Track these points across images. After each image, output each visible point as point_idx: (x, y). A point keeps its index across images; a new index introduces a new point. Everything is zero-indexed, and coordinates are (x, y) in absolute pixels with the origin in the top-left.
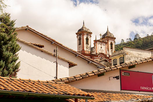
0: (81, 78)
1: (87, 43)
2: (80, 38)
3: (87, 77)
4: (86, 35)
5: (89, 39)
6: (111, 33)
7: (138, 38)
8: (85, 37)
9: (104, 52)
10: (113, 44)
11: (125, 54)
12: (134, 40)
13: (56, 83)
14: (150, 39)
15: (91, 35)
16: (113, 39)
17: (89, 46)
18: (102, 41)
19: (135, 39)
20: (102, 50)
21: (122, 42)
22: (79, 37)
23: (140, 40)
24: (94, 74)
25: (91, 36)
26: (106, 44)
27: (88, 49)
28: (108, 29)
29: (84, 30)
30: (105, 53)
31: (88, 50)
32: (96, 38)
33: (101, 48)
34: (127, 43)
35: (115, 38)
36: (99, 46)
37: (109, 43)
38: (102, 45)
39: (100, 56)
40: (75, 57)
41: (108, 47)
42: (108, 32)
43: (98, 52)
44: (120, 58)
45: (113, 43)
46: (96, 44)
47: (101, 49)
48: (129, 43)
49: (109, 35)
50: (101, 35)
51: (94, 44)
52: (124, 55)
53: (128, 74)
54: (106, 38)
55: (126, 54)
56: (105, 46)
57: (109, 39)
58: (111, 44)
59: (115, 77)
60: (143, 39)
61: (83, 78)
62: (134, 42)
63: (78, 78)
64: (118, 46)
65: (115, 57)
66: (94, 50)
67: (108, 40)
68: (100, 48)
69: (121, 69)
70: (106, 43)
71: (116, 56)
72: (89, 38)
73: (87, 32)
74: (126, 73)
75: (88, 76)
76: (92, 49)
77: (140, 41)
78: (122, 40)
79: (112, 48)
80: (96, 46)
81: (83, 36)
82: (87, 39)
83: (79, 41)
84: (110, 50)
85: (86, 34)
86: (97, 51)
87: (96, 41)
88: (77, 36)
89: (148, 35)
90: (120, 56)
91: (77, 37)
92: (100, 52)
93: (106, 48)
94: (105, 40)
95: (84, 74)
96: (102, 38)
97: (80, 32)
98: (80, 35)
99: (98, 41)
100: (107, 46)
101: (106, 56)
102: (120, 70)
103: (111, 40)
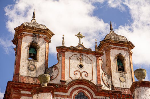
9: (91, 78)
10: (127, 58)
17: (39, 64)
20: (84, 74)
26: (98, 57)
30: (95, 82)
31: (33, 74)
35: (131, 45)
38: (85, 60)
39: (75, 90)
42: (111, 33)
45: (123, 55)
46: (60, 58)
57: (112, 46)
58: (120, 59)
66: (55, 73)
67: (107, 50)
79: (122, 70)
80: (60, 63)
81: (20, 39)
82: (36, 48)
84: (116, 74)
87: (61, 50)
92: (77, 77)
103: (119, 49)
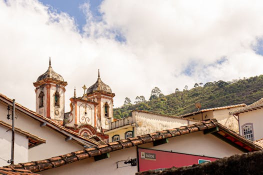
0: (63, 162)
1: (57, 104)
2: (42, 92)
3: (74, 161)
4: (55, 88)
5: (62, 95)
6: (105, 85)
7: (158, 96)
8: (53, 91)
9: (91, 123)
10: (110, 106)
11: (135, 125)
12: (151, 99)
13: (14, 171)
14: (182, 99)
15: (65, 87)
16: (109, 96)
17: (60, 110)
18: (86, 99)
19: (153, 97)
20: (87, 119)
21: (127, 104)
22: (39, 91)
23: (162, 100)
24: (87, 155)
25: (64, 90)
26: (95, 106)
27: (58, 116)
28: (99, 77)
29: (51, 77)
30: (93, 125)
31: (58, 118)
32: (75, 94)
33: (86, 113)
34: (136, 106)
35: (113, 95)
36: (80, 109)
37: (102, 104)
38: (88, 109)
39: (82, 131)
40: (41, 128)
41: (99, 111)
42: (99, 81)
43: (78, 123)
44: (127, 132)
45: (109, 103)
46: (74, 107)
47: (85, 115)
48: (140, 106)
49: (101, 88)
50: (84, 87)
51: (71, 105)
52: (133, 128)
53: (153, 156)
54: (96, 94)
55: (138, 126)
56: (93, 111)
57: (102, 95)
58: (106, 106)
59: (129, 162)
60: (168, 97)
61: (66, 163)
62: (149, 103)
63: (57, 163)
64: (119, 111)
65: (115, 132)
66: (70, 118)
67: (99, 99)
68: (82, 115)
69: (139, 146)
70: (96, 104)
71: (118, 129)
72: (60, 93)
73: (57, 81)
74: (148, 154)
75: (76, 158)
76: (66, 116)
77: (162, 102)
78: (127, 98)
79: (107, 115)
80: (74, 110)
81: (49, 88)
82: (57, 96)
83: (39, 99)
84: (103, 119)
85: (55, 85)
86: (76, 120)
87: (74, 100)
88: (35, 88)
89: (177, 89)
90: (126, 128)
91: (36, 91)
92: (83, 122)
93: (95, 113)
94: (94, 98)
95: (69, 155)
96: (88, 94)
97: (42, 81)
98: (42, 86)
99: (80, 99)
100: (97, 110)
101: (96, 131)
102: (137, 148)
103: (106, 98)
